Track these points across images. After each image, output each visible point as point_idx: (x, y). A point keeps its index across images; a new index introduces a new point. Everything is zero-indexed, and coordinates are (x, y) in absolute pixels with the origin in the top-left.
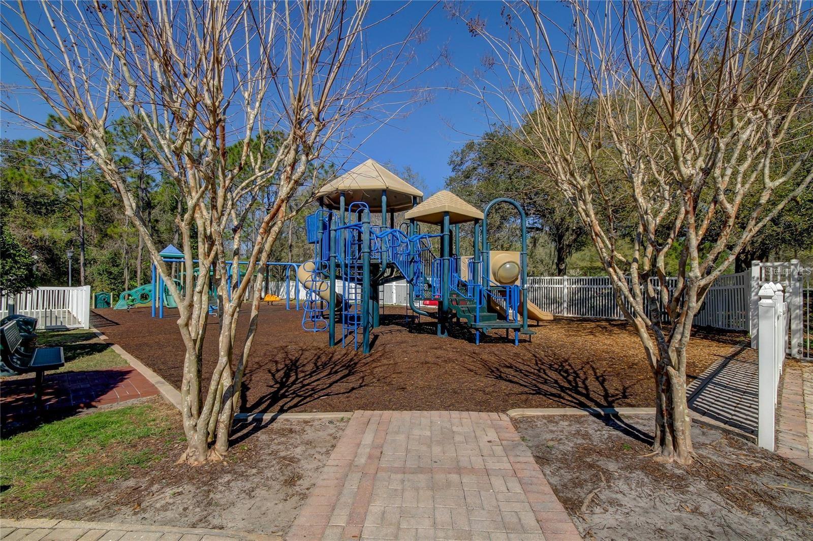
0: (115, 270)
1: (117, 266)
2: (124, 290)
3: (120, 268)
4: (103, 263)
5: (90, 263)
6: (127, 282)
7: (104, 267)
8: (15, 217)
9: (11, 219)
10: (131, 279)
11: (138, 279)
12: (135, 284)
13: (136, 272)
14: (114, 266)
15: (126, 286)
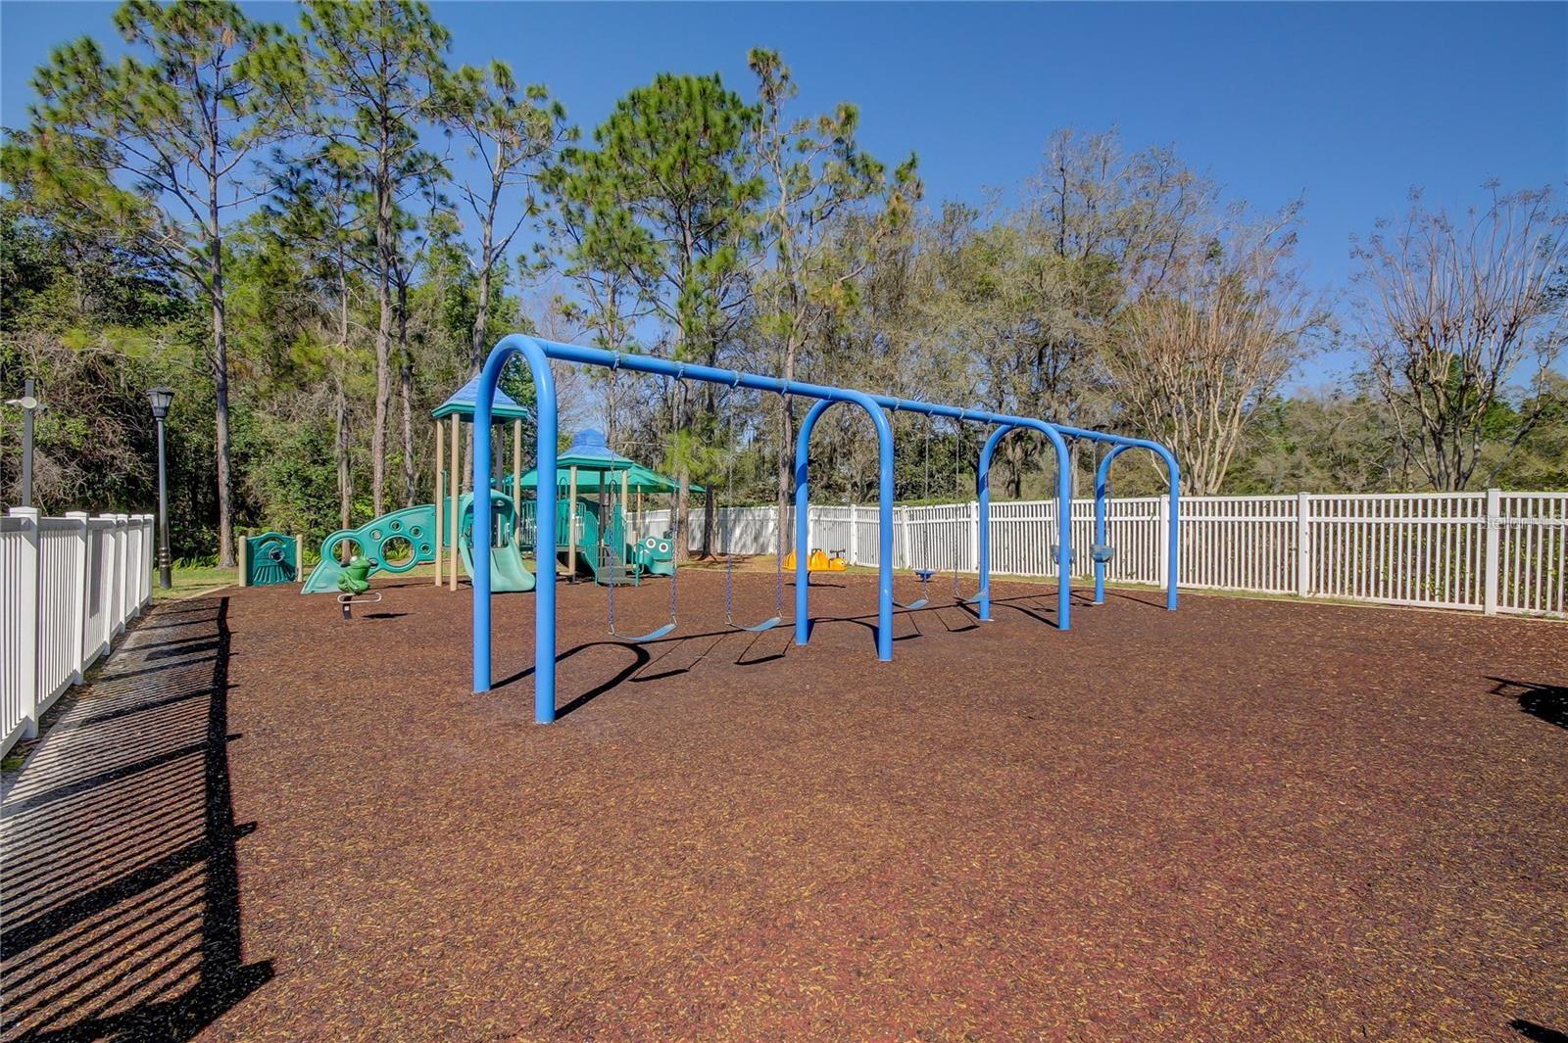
0: (317, 473)
1: (324, 463)
2: (340, 525)
3: (329, 467)
4: (288, 454)
5: (257, 455)
6: (345, 503)
7: (290, 465)
8: (48, 315)
9: (36, 319)
10: (356, 498)
11: (377, 497)
12: (368, 511)
13: (369, 481)
14: (315, 462)
15: (344, 516)
